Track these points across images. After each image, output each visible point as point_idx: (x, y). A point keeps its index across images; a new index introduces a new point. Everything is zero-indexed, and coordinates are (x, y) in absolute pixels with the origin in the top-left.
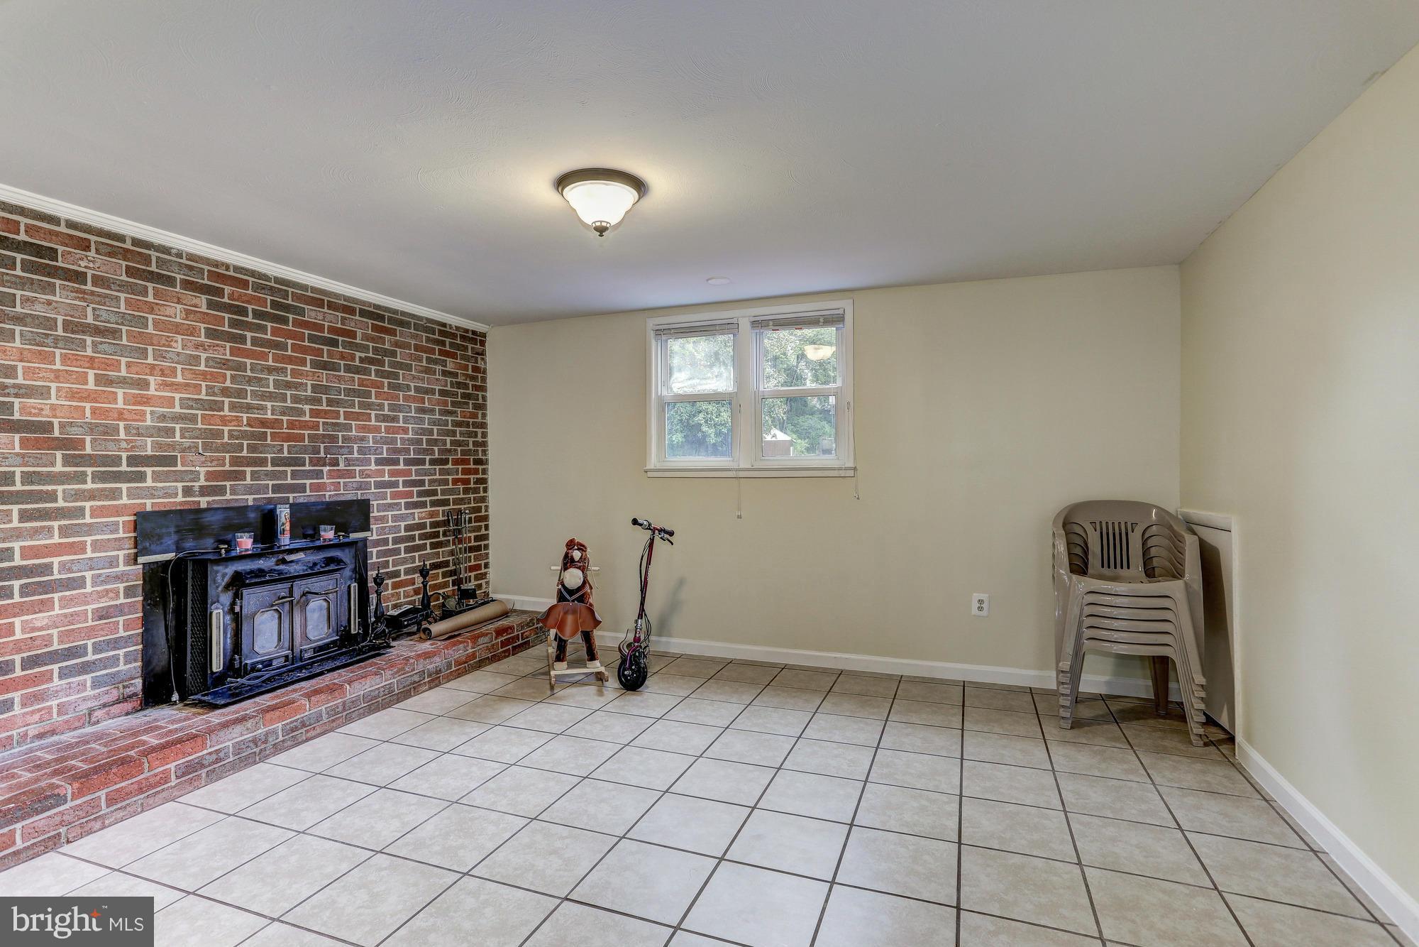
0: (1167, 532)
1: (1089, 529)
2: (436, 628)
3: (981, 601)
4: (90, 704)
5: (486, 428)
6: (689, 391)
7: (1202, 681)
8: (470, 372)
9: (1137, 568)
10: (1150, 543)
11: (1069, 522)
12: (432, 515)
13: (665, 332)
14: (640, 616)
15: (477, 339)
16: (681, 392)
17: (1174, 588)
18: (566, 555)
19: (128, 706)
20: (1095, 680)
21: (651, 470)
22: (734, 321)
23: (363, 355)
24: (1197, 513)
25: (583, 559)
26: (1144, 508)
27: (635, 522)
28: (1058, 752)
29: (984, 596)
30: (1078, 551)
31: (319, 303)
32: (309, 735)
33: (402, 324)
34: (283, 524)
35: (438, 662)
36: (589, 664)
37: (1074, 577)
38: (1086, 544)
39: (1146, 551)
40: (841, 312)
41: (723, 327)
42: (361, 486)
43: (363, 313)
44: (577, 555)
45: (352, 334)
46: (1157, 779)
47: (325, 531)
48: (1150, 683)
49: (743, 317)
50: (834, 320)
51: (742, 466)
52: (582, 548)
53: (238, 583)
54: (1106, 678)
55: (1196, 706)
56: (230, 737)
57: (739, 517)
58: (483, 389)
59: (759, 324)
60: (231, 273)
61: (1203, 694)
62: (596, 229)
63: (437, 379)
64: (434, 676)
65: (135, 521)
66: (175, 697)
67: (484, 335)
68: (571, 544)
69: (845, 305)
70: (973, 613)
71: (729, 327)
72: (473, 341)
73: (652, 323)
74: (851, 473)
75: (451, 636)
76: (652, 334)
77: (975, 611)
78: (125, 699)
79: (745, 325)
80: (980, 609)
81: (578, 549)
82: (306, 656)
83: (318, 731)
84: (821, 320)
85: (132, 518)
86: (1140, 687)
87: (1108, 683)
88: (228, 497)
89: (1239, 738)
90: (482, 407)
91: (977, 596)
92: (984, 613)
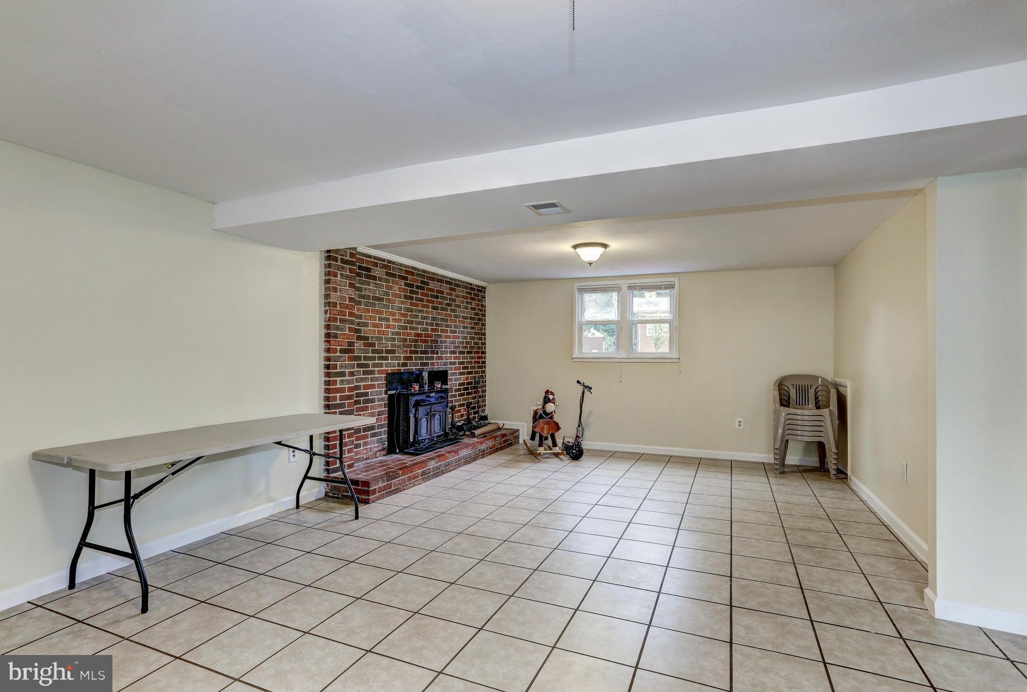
0: (825, 388)
1: (791, 388)
2: (477, 432)
3: (740, 422)
4: (376, 449)
5: (485, 335)
6: (594, 319)
7: (836, 451)
8: (480, 308)
9: (812, 405)
10: (818, 394)
11: (781, 385)
12: (467, 379)
13: (582, 290)
14: (579, 426)
15: (482, 290)
16: (589, 319)
17: (825, 412)
18: (545, 397)
19: (384, 452)
20: (793, 458)
21: (576, 358)
22: (619, 286)
23: (446, 302)
24: (839, 380)
25: (554, 399)
26: (815, 378)
27: (578, 382)
28: (772, 480)
29: (742, 420)
30: (786, 398)
31: (433, 279)
32: (451, 469)
33: (458, 286)
34: (426, 380)
35: (483, 447)
36: (553, 449)
37: (782, 407)
38: (789, 394)
39: (816, 398)
40: (673, 283)
41: (613, 288)
42: (445, 364)
43: (447, 282)
44: (551, 397)
45: (442, 292)
46: (811, 486)
47: (436, 384)
48: (818, 459)
49: (624, 284)
50: (672, 287)
51: (622, 357)
52: (552, 394)
53: (417, 404)
54: (799, 457)
55: (833, 462)
56: (431, 464)
57: (621, 381)
58: (484, 315)
59: (631, 288)
60: (410, 270)
61: (836, 457)
62: (588, 263)
63: (469, 312)
64: (483, 452)
65: (387, 377)
66: (398, 451)
67: (485, 288)
68: (547, 392)
69: (676, 280)
70: (736, 427)
71: (617, 289)
72: (481, 291)
73: (576, 285)
74: (677, 361)
75: (484, 435)
76: (576, 291)
77: (737, 427)
78: (383, 450)
79: (624, 287)
80: (740, 425)
81: (551, 394)
82: (435, 439)
83: (452, 468)
84: (663, 287)
85: (385, 375)
86: (814, 461)
87: (800, 460)
88: (409, 368)
89: (849, 473)
90: (484, 325)
91: (738, 420)
92: (741, 427)
